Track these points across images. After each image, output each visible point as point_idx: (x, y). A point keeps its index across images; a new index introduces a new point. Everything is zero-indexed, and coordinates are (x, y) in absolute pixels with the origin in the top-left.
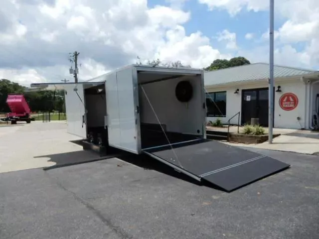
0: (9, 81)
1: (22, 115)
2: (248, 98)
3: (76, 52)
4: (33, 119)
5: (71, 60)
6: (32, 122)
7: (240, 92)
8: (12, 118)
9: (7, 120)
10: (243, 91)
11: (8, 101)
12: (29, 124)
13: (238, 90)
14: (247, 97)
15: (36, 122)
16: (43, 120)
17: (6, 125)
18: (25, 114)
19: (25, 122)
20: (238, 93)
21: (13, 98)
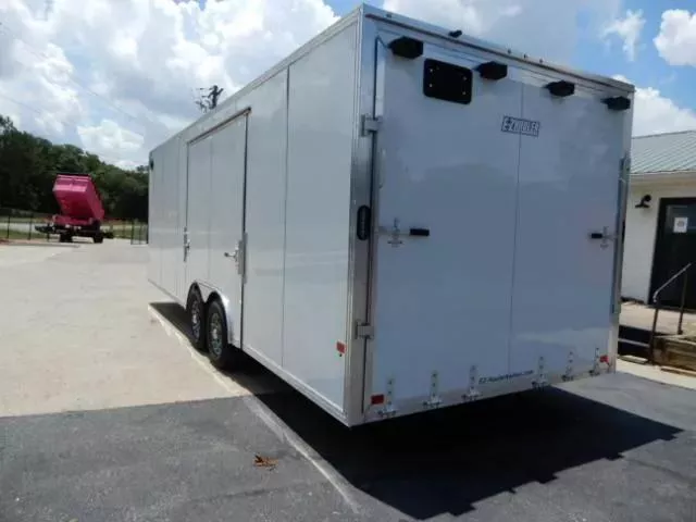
0: (79, 151)
1: (85, 223)
2: (680, 225)
3: (216, 87)
4: (110, 235)
5: (202, 106)
6: (105, 240)
7: (655, 205)
8: (62, 227)
9: (48, 230)
10: (664, 203)
11: (58, 188)
12: (98, 246)
13: (648, 198)
14: (677, 220)
15: (115, 241)
16: (132, 238)
17: (44, 241)
18: (91, 221)
19: (90, 239)
20: (647, 206)
21: (67, 183)
